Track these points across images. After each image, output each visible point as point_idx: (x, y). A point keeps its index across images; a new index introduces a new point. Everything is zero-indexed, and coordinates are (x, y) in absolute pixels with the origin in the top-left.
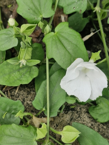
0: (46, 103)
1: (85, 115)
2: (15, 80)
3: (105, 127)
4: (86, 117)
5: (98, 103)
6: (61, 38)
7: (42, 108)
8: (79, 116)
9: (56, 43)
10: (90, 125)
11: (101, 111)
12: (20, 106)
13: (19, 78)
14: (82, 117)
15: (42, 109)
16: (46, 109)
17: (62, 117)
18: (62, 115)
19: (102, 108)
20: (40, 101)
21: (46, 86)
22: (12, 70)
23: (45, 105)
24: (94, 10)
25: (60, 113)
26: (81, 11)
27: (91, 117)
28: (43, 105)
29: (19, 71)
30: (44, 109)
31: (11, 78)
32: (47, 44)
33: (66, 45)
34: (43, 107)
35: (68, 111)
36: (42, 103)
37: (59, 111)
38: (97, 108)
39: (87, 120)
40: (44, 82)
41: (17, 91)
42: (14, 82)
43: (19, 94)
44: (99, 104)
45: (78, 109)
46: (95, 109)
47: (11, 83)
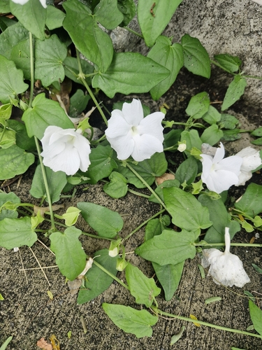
1: (101, 195)
2: (9, 172)
3: (124, 202)
5: (111, 178)
6: (39, 112)
7: (42, 195)
8: (94, 197)
10: (107, 203)
11: (116, 186)
12: (15, 198)
13: (13, 169)
14: (97, 197)
15: (43, 197)
16: (47, 195)
18: (74, 199)
19: (115, 183)
20: (37, 189)
22: (3, 162)
24: (78, 77)
25: (71, 198)
27: (106, 196)
28: (43, 192)
29: (12, 162)
30: (45, 196)
31: (4, 171)
32: (25, 122)
33: (45, 117)
34: (44, 194)
35: (81, 194)
36: (41, 189)
38: (111, 184)
39: (103, 199)
41: (18, 185)
42: (8, 175)
43: (21, 188)
44: (112, 180)
45: (93, 190)
47: (4, 177)
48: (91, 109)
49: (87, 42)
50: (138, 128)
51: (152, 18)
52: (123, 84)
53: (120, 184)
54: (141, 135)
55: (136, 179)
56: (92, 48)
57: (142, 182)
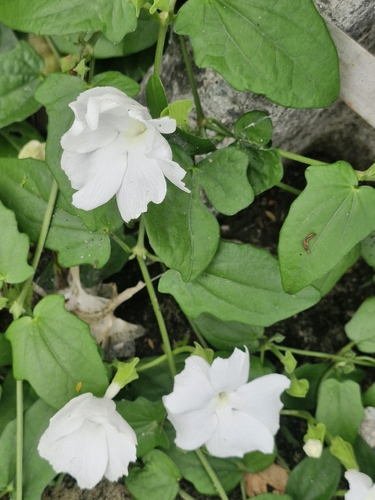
0: (15, 474)
1: (117, 490)
4: (119, 495)
5: (147, 462)
7: (4, 485)
8: (101, 494)
9: (35, 344)
11: (154, 482)
14: (107, 494)
15: (6, 488)
16: (15, 486)
17: (59, 497)
18: (60, 491)
19: (154, 474)
21: (15, 433)
23: (12, 478)
24: (131, 254)
25: (53, 487)
26: (97, 262)
27: (128, 495)
28: (7, 479)
30: (10, 488)
33: (56, 351)
34: (8, 483)
37: (52, 484)
38: (144, 474)
40: (10, 425)
44: (148, 466)
46: (140, 476)
48: (134, 284)
49: (172, 230)
50: (232, 396)
51: (304, 253)
52: (221, 302)
53: (164, 479)
54: (234, 409)
55: (200, 473)
56: (178, 243)
57: (211, 482)
